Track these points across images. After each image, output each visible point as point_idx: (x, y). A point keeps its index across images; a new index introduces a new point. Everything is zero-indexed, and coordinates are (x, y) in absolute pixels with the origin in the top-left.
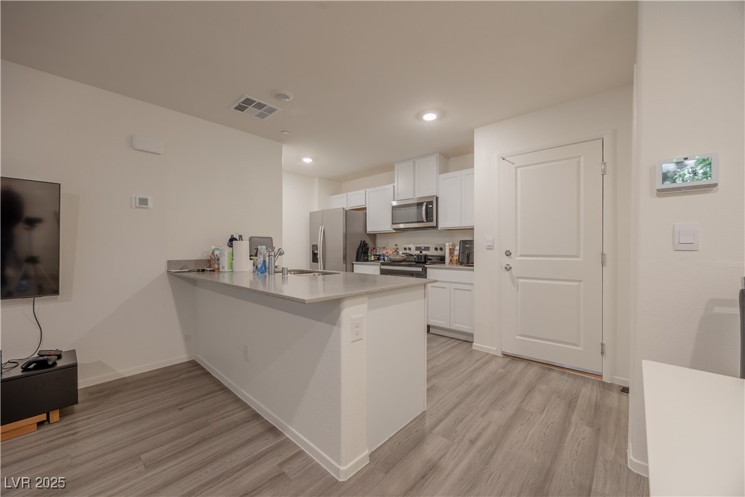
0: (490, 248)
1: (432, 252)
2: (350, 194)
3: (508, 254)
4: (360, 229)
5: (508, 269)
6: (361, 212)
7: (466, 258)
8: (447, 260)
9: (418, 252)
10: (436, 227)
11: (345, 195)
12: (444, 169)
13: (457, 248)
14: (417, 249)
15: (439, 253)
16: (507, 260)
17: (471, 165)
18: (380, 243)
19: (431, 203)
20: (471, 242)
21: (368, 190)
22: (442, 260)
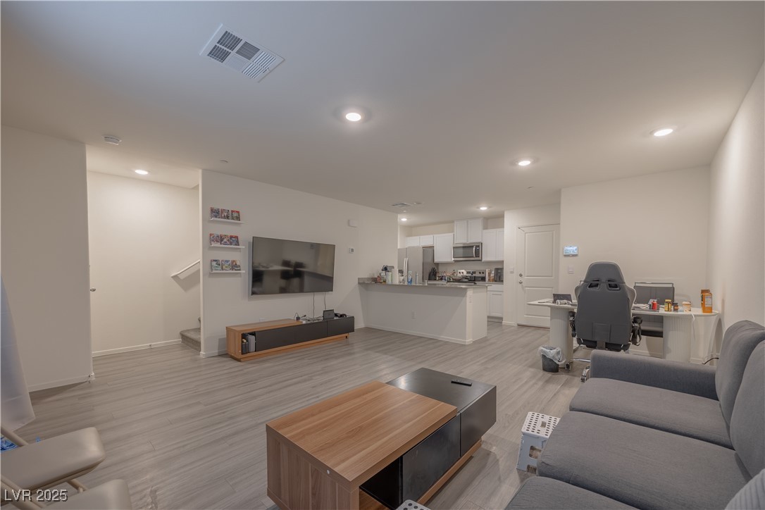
0: (512, 272)
1: (477, 275)
2: (421, 237)
3: (521, 275)
4: (430, 260)
5: (521, 283)
6: (431, 250)
7: (499, 277)
8: (487, 279)
9: (470, 275)
10: (481, 260)
11: (418, 237)
12: (485, 228)
13: (493, 272)
14: (468, 273)
15: (482, 275)
16: (520, 279)
17: (503, 226)
18: (441, 269)
19: (479, 246)
20: (502, 269)
21: (435, 236)
22: (483, 279)
